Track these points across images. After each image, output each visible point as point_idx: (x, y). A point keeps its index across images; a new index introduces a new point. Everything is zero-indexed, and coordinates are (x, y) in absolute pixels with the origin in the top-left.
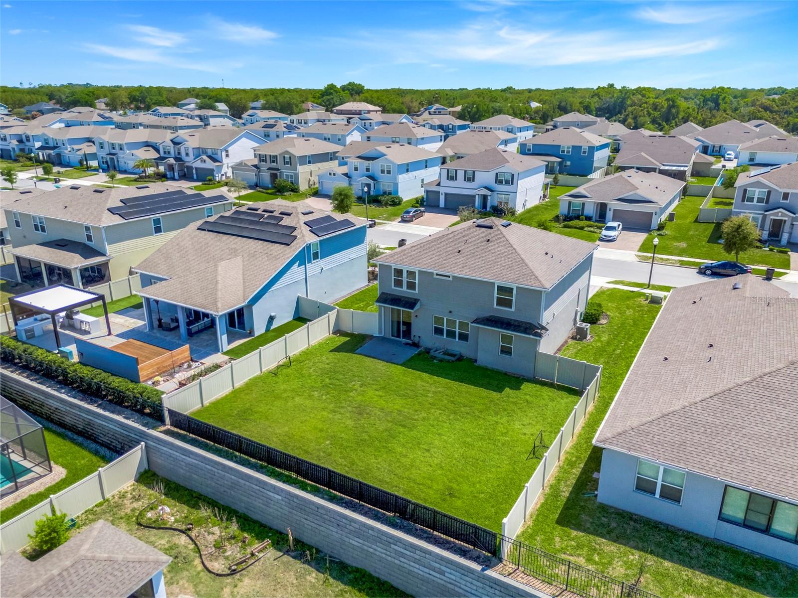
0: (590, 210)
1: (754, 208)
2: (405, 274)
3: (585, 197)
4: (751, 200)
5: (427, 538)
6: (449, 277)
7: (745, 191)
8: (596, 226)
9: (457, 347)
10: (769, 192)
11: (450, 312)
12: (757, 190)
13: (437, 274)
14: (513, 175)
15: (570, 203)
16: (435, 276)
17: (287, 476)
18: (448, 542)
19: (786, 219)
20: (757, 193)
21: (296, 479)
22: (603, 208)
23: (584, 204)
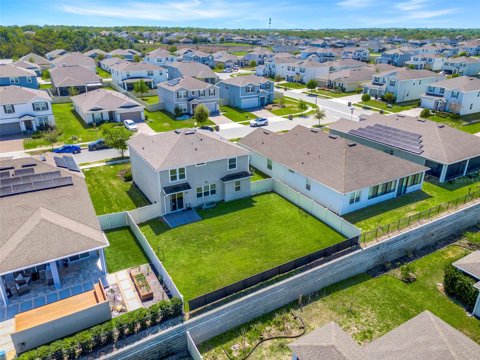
0: (106, 117)
1: (183, 100)
2: (178, 171)
3: (101, 109)
4: (181, 97)
5: (340, 255)
6: (204, 163)
7: (178, 93)
8: (118, 125)
9: (212, 198)
10: (187, 92)
11: (206, 182)
12: (182, 92)
13: (197, 165)
14: (47, 103)
15: (93, 114)
16: (196, 166)
17: (276, 279)
18: (345, 252)
19: (197, 103)
20: (182, 93)
21: (280, 277)
22: (111, 114)
23: (102, 114)
